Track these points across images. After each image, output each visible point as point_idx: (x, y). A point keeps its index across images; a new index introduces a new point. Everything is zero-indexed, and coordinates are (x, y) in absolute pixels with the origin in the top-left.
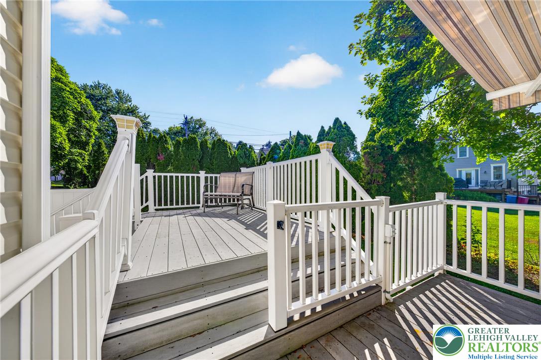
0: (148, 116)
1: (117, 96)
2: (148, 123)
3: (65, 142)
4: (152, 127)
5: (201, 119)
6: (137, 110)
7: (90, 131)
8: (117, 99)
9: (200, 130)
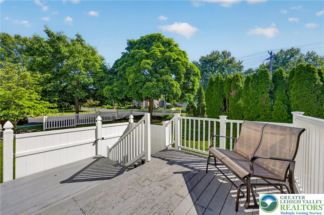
0: (242, 62)
1: (223, 55)
2: (242, 67)
3: (179, 91)
4: (245, 69)
5: (293, 48)
6: (234, 60)
7: (194, 82)
8: (223, 57)
9: (292, 59)
